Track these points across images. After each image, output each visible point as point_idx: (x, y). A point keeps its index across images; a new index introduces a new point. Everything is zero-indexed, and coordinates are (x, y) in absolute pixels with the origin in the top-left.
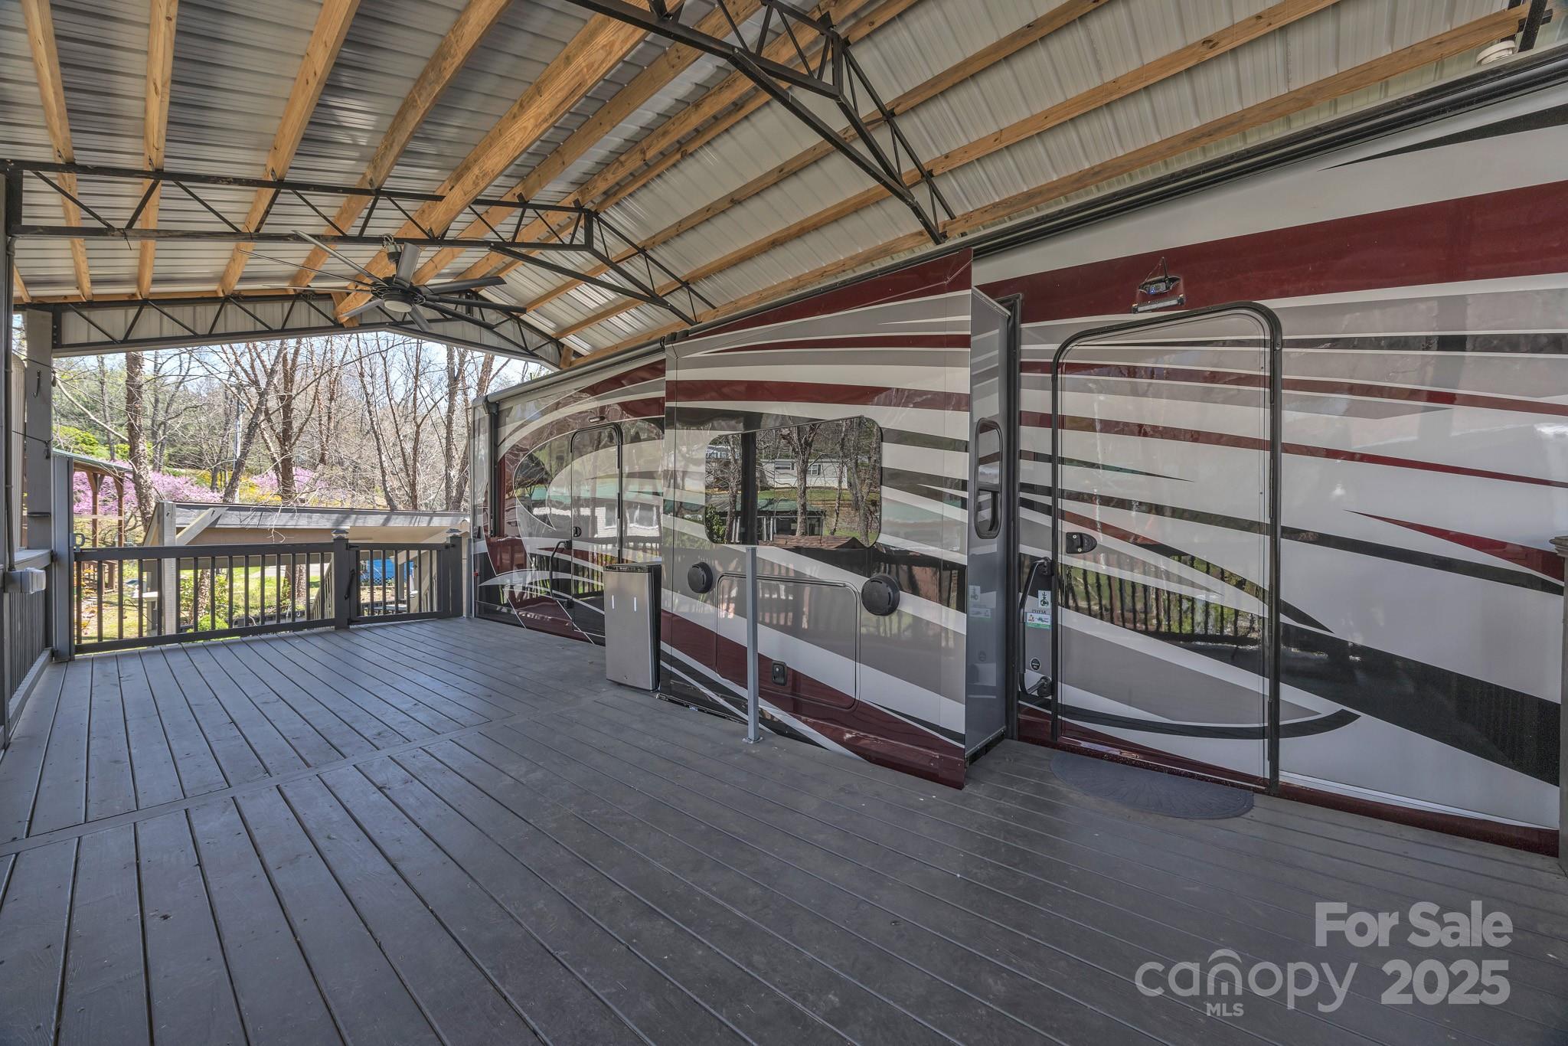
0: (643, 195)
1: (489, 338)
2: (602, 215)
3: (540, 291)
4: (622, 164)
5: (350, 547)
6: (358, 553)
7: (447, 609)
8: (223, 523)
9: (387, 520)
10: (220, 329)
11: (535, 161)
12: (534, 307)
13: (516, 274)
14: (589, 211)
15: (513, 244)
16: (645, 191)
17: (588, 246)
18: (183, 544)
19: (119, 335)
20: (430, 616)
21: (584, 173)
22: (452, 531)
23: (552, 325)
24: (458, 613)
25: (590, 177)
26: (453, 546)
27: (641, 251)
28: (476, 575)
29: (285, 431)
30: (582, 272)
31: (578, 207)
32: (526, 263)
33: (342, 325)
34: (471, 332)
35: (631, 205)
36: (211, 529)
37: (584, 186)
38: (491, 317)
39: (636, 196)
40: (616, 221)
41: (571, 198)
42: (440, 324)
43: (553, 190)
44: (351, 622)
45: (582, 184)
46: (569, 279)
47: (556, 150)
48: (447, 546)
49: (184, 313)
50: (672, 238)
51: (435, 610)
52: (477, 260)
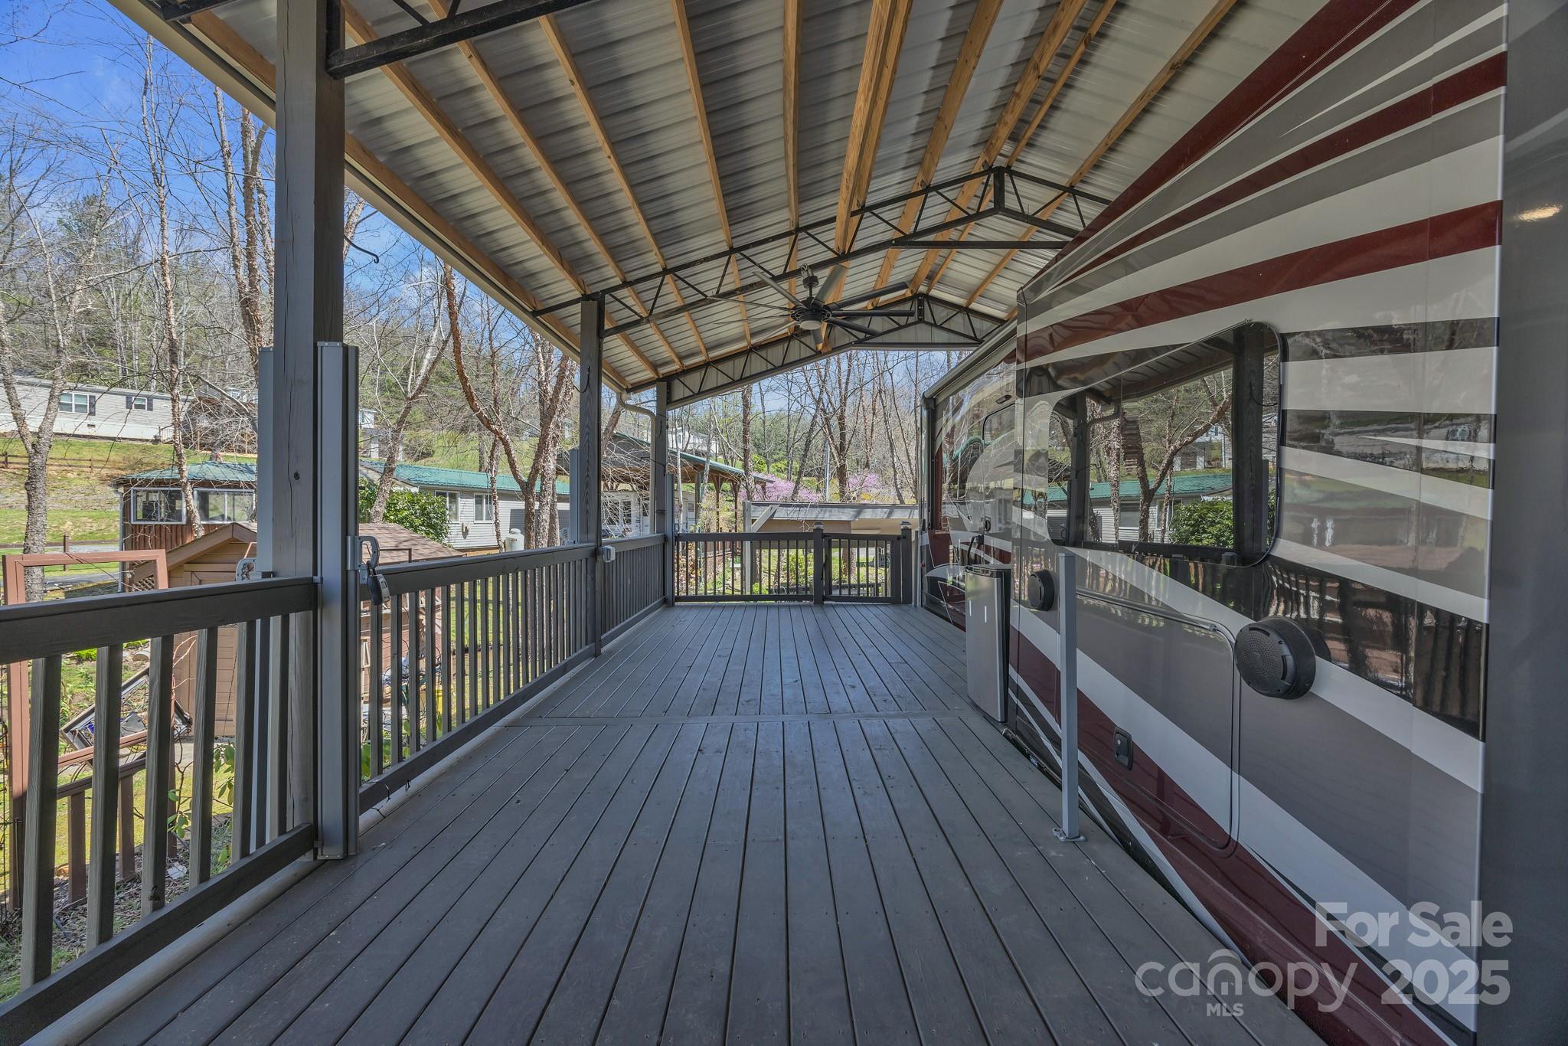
0: (1059, 120)
1: (940, 336)
2: (1018, 167)
3: (982, 275)
4: (1018, 95)
5: (824, 536)
6: (830, 541)
7: (899, 596)
8: (777, 517)
9: (890, 514)
10: (747, 374)
11: (921, 141)
12: (978, 293)
13: (956, 264)
14: (999, 168)
15: (916, 234)
16: (1058, 114)
17: (999, 207)
18: (755, 531)
19: (696, 391)
20: (885, 600)
21: (982, 128)
22: (904, 523)
23: (1004, 308)
24: (908, 600)
25: (989, 130)
26: (904, 537)
27: (1071, 191)
28: (923, 566)
29: (841, 444)
30: (1017, 240)
31: (989, 170)
32: (959, 250)
33: (820, 352)
34: (922, 333)
35: (1047, 139)
36: (770, 521)
37: (989, 143)
38: (941, 314)
39: (1050, 125)
40: (1036, 166)
41: (980, 161)
42: (896, 333)
43: (951, 164)
44: (825, 598)
45: (986, 143)
46: (1003, 252)
47: (939, 118)
48: (899, 538)
49: (727, 367)
50: (1104, 157)
51: (889, 595)
52: (919, 263)
